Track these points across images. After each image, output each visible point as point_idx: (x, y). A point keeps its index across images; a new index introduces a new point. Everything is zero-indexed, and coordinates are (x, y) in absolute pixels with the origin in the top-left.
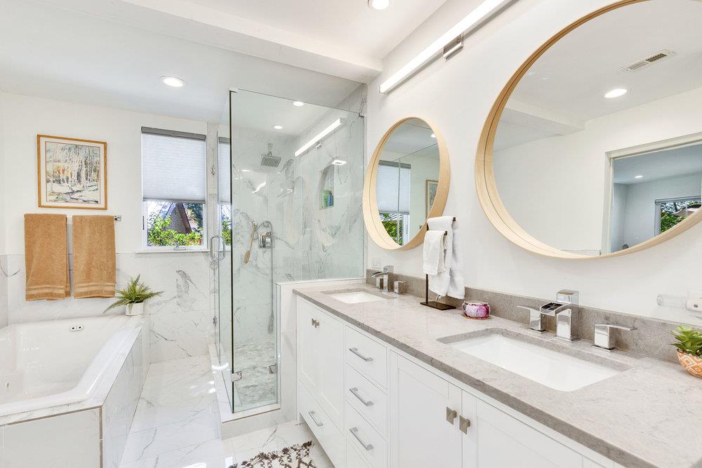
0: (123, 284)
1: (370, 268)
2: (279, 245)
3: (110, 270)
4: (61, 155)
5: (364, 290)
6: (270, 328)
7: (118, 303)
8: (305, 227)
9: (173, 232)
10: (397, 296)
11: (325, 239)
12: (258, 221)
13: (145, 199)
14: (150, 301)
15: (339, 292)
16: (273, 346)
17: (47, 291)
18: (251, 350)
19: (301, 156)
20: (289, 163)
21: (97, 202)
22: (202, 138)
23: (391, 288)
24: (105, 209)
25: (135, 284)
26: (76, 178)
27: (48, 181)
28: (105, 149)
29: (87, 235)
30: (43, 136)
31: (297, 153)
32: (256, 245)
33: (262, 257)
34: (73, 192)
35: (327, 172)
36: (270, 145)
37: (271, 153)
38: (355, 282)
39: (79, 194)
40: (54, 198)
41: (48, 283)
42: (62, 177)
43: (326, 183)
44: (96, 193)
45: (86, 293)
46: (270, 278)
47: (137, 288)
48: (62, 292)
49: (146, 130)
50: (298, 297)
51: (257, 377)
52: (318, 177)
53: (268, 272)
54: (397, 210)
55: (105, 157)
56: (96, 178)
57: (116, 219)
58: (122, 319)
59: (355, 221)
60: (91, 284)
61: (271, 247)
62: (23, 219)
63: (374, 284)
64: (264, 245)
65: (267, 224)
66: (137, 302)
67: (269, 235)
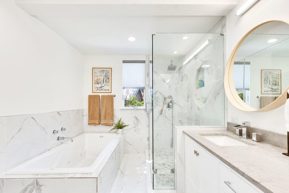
0: (116, 121)
1: (230, 121)
2: (175, 107)
3: (112, 116)
4: (99, 74)
5: (227, 135)
6: (172, 146)
7: (114, 128)
8: (188, 98)
9: (137, 101)
10: (256, 143)
11: (199, 104)
12: (166, 96)
13: (124, 88)
14: (125, 128)
15: (210, 135)
16: (173, 154)
17: (94, 122)
18: (163, 155)
19: (186, 64)
20: (180, 68)
21: (108, 90)
22: (144, 62)
23: (249, 136)
24: (111, 92)
25: (120, 121)
26: (102, 82)
27: (95, 84)
28: (111, 70)
29: (105, 102)
30: (94, 68)
31: (184, 64)
32: (165, 106)
33: (168, 112)
34: (102, 87)
35: (200, 70)
36: (172, 61)
37: (172, 64)
38: (220, 129)
39: (103, 87)
40: (96, 89)
41: (94, 119)
42: (99, 82)
43: (200, 75)
44: (109, 87)
45: (105, 124)
46: (171, 122)
47: (121, 123)
48: (98, 123)
49: (124, 62)
50: (186, 135)
51: (165, 170)
52: (195, 72)
53: (171, 119)
54: (243, 87)
55: (111, 73)
56: (108, 81)
57: (114, 96)
58: (115, 134)
59: (218, 94)
60: (106, 120)
61: (172, 107)
62: (88, 97)
63: (234, 132)
64: (169, 106)
65: (171, 97)
66: (120, 129)
67: (171, 102)
